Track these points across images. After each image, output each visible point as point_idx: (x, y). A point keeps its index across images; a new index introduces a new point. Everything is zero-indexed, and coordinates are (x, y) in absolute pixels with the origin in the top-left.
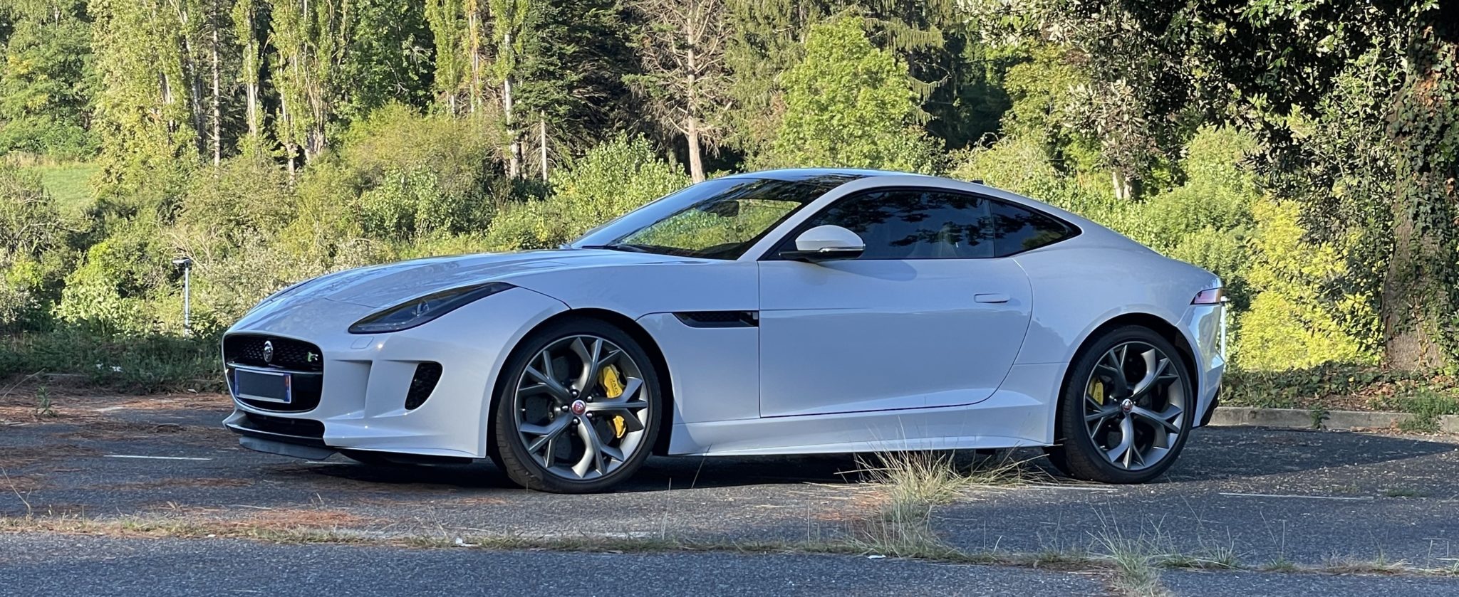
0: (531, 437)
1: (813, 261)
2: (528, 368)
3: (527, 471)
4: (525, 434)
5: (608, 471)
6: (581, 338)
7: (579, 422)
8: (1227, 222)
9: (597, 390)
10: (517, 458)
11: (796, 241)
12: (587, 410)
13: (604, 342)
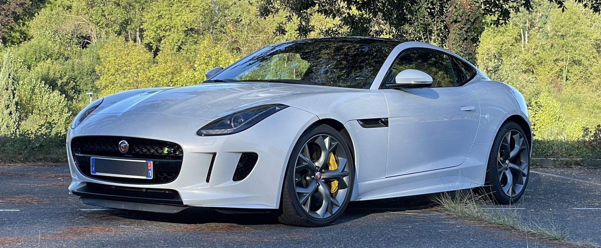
0: (301, 195)
1: (402, 89)
2: (300, 155)
3: (300, 215)
4: (298, 193)
5: (333, 213)
6: (322, 136)
7: (319, 185)
8: (54, 57)
9: (326, 166)
10: (295, 208)
11: (396, 78)
12: (322, 177)
13: (331, 137)
